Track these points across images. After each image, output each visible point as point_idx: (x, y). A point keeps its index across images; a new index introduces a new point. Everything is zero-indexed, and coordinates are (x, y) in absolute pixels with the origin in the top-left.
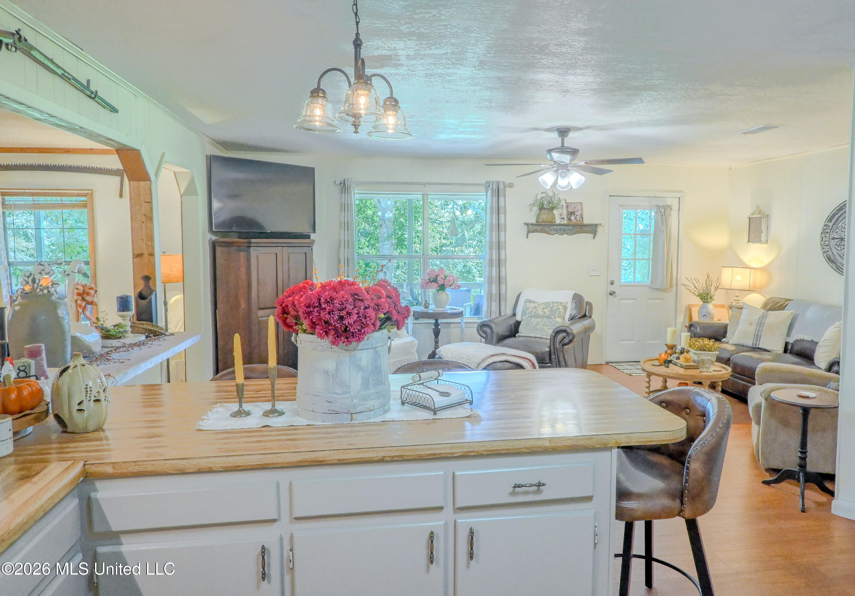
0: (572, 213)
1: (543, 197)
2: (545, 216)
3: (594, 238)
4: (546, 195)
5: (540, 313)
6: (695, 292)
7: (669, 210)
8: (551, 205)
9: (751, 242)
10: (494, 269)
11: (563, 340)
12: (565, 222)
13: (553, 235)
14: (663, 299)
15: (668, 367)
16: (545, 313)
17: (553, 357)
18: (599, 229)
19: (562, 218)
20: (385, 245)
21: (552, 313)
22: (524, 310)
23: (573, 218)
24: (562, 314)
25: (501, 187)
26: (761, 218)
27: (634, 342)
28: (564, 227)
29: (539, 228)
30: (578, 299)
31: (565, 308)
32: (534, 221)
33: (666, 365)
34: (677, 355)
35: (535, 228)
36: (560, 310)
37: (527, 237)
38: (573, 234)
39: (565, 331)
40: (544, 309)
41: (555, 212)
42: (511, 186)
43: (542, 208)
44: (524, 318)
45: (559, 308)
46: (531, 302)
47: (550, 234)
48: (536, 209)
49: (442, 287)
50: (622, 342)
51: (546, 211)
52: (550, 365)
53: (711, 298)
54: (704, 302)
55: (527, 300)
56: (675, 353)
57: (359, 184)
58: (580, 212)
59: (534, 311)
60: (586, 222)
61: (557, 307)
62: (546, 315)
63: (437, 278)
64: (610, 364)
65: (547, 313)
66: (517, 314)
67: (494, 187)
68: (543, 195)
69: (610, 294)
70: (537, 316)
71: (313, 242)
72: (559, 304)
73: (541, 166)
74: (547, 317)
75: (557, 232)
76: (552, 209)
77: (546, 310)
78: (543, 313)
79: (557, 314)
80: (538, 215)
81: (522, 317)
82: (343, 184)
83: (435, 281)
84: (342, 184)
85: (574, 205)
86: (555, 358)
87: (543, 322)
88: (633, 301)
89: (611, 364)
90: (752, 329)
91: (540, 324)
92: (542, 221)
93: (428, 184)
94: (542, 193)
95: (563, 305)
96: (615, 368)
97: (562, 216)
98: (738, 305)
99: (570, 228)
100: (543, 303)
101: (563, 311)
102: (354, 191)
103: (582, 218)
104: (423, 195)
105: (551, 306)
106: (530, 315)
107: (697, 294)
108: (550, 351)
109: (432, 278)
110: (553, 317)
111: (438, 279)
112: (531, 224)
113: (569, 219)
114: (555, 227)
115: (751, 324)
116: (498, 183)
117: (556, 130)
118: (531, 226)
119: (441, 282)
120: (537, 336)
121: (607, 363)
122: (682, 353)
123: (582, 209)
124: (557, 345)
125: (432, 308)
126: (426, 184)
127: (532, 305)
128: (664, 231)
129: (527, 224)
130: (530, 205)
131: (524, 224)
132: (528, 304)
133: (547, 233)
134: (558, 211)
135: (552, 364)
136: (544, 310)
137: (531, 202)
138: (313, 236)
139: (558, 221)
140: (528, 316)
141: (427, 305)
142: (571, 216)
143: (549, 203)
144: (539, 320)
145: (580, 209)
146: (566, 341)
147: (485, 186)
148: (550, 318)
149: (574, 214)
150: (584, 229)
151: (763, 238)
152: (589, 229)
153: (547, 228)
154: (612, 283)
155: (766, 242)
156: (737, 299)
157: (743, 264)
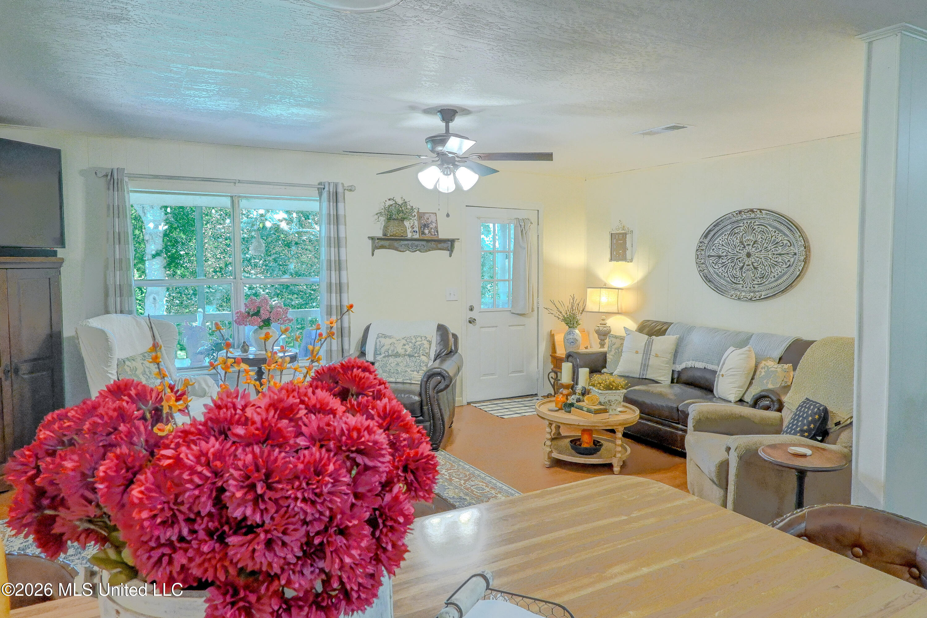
0: (426, 226)
1: (391, 205)
2: (394, 229)
3: (450, 256)
4: (394, 202)
5: (401, 351)
6: (559, 317)
7: (530, 224)
8: (401, 215)
9: (614, 260)
10: (334, 295)
11: (437, 385)
12: (417, 236)
13: (403, 251)
14: (524, 325)
15: (570, 412)
16: (406, 351)
17: (425, 408)
18: (456, 244)
19: (414, 231)
20: (154, 265)
21: (415, 350)
22: (378, 347)
23: (426, 231)
24: (427, 351)
25: (340, 190)
26: (626, 234)
27: (496, 376)
28: (416, 243)
29: (387, 243)
30: (442, 330)
31: (430, 342)
32: (380, 234)
33: (568, 409)
34: (577, 396)
35: (383, 243)
36: (425, 346)
37: (373, 254)
38: (426, 251)
39: (439, 374)
40: (404, 345)
41: (407, 223)
42: (351, 189)
43: (390, 219)
44: (379, 358)
45: (423, 344)
46: (385, 337)
47: (401, 251)
48: (383, 219)
49: (267, 322)
50: (484, 378)
51: (396, 222)
52: (421, 418)
53: (577, 322)
54: (569, 327)
55: (380, 335)
56: (575, 393)
57: (134, 177)
58: (434, 225)
59: (392, 348)
60: (441, 236)
61: (420, 343)
62: (407, 353)
63: (259, 312)
64: (472, 405)
65: (409, 350)
66: (367, 353)
67: (331, 190)
68: (391, 202)
69: (470, 322)
70: (397, 355)
71: (62, 261)
72: (423, 338)
73: (422, 157)
74: (410, 356)
75: (408, 248)
76: (403, 219)
77: (407, 347)
78: (403, 350)
79: (421, 351)
80: (386, 228)
81: (375, 357)
82: (109, 177)
83: (257, 314)
84: (107, 176)
85: (427, 215)
86: (428, 409)
87: (405, 363)
88: (494, 329)
89: (474, 405)
90: (639, 358)
91: (401, 365)
92: (392, 234)
93: (239, 181)
94: (389, 200)
95: (428, 339)
96: (480, 409)
97: (415, 229)
98: (605, 329)
99: (424, 243)
100: (403, 339)
101: (428, 346)
102: (128, 188)
103: (437, 232)
104: (232, 197)
105: (413, 341)
106: (387, 354)
107: (562, 318)
108: (422, 401)
109: (252, 310)
110: (416, 355)
111: (262, 312)
112: (378, 239)
113: (423, 233)
114: (406, 242)
115: (637, 352)
116: (336, 185)
117: (439, 112)
118: (377, 241)
119: (265, 316)
120: (398, 380)
121: (469, 404)
122: (583, 394)
123: (436, 221)
124: (431, 392)
125: (253, 352)
126: (237, 181)
127: (387, 342)
128: (525, 248)
129: (372, 238)
130: (377, 214)
131: (369, 237)
132: (383, 340)
133: (396, 249)
134: (409, 222)
135: (423, 417)
136: (405, 347)
137: (377, 210)
138: (61, 253)
139: (409, 235)
140: (383, 355)
141: (246, 347)
142: (424, 229)
143: (399, 212)
144: (399, 360)
145: (434, 220)
146: (442, 386)
147: (318, 188)
148: (413, 356)
149: (428, 227)
150: (440, 246)
151: (628, 256)
152: (445, 245)
153: (396, 244)
154: (471, 309)
155: (631, 261)
156: (603, 322)
157: (605, 285)
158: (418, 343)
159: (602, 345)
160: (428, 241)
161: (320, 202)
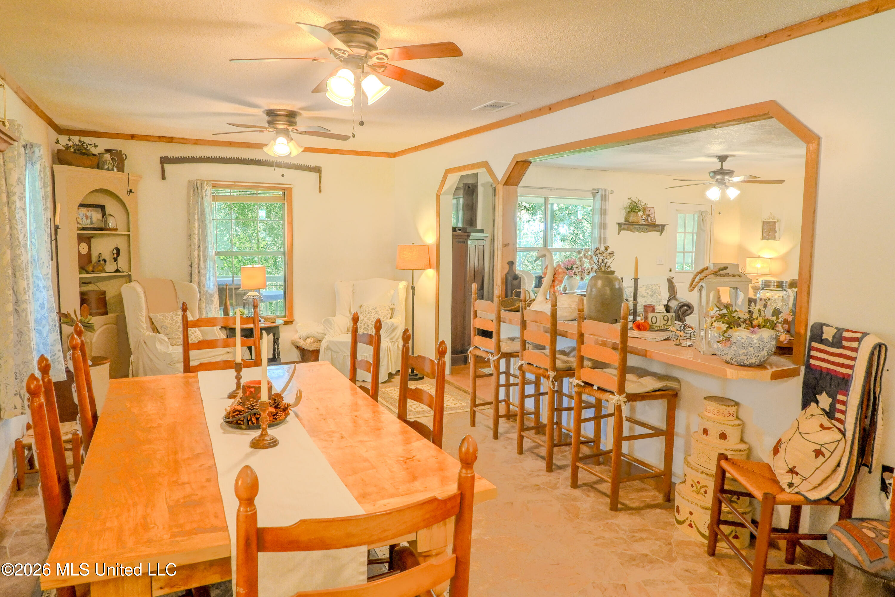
0: (649, 216)
1: (632, 203)
2: (632, 218)
3: (661, 235)
8: (637, 209)
9: (765, 239)
12: (643, 222)
13: (635, 232)
16: (648, 294)
18: (665, 228)
23: (649, 219)
25: (607, 193)
26: (775, 222)
28: (643, 227)
29: (626, 227)
32: (622, 221)
35: (624, 226)
37: (619, 234)
38: (648, 232)
41: (639, 214)
42: (612, 192)
43: (629, 211)
47: (633, 232)
48: (626, 211)
51: (633, 213)
58: (654, 215)
60: (658, 222)
68: (632, 201)
72: (656, 286)
75: (638, 230)
76: (637, 212)
80: (627, 217)
85: (650, 209)
92: (630, 221)
94: (630, 200)
97: (643, 218)
99: (647, 227)
100: (645, 286)
103: (655, 220)
104: (545, 198)
105: (651, 287)
113: (647, 220)
114: (637, 226)
116: (605, 190)
118: (621, 225)
123: (656, 212)
126: (549, 188)
129: (619, 224)
130: (620, 209)
131: (617, 223)
133: (631, 231)
139: (639, 222)
143: (635, 207)
145: (654, 212)
147: (592, 193)
150: (655, 229)
151: (777, 237)
152: (657, 228)
153: (631, 227)
154: (670, 271)
155: (779, 240)
156: (757, 281)
157: (759, 256)
158: (653, 288)
159: (755, 295)
160: (649, 225)
161: (594, 201)
